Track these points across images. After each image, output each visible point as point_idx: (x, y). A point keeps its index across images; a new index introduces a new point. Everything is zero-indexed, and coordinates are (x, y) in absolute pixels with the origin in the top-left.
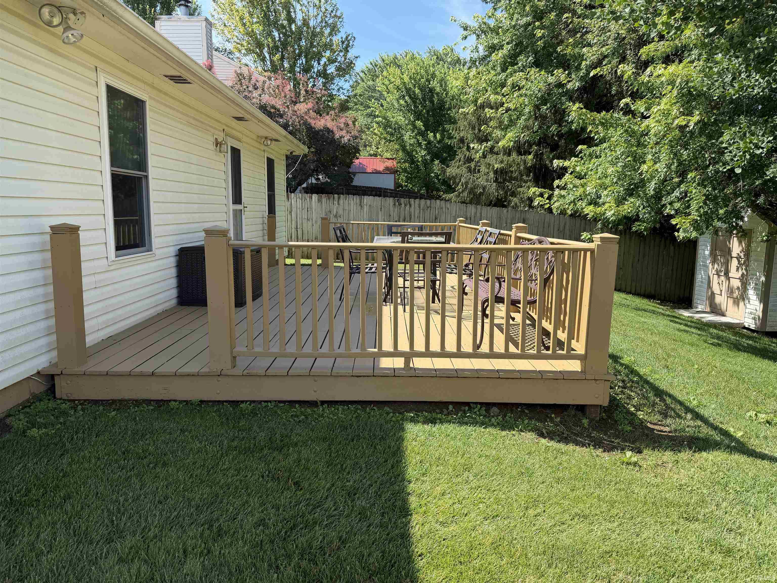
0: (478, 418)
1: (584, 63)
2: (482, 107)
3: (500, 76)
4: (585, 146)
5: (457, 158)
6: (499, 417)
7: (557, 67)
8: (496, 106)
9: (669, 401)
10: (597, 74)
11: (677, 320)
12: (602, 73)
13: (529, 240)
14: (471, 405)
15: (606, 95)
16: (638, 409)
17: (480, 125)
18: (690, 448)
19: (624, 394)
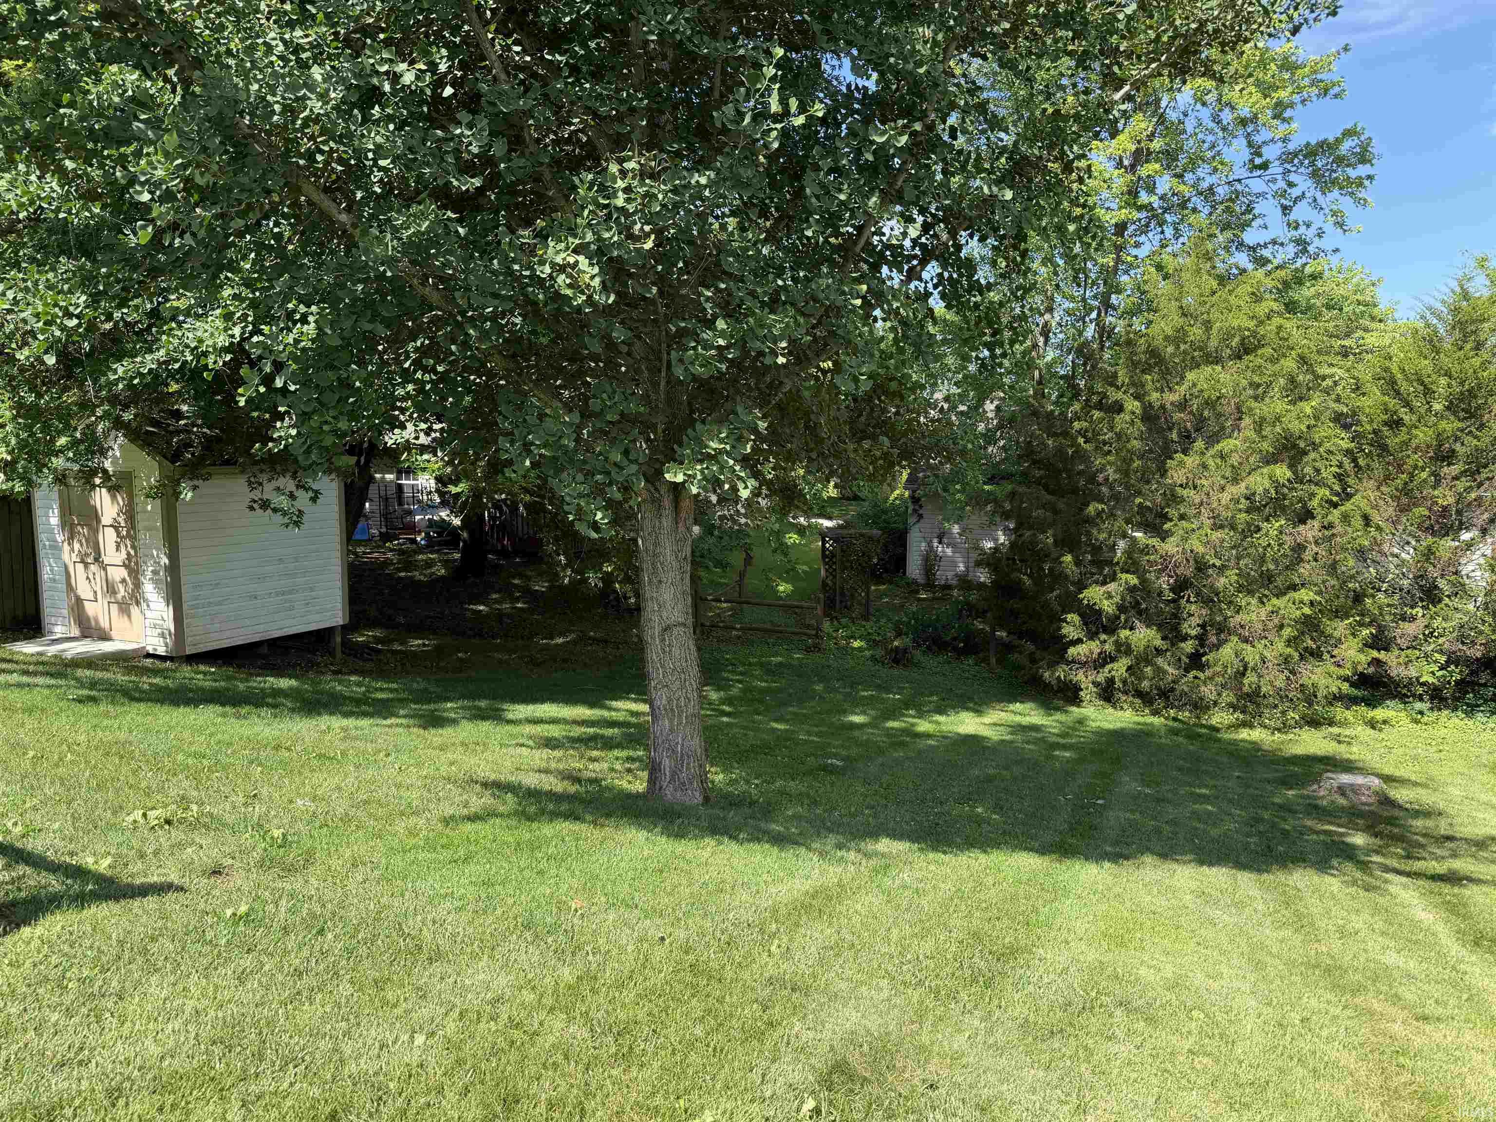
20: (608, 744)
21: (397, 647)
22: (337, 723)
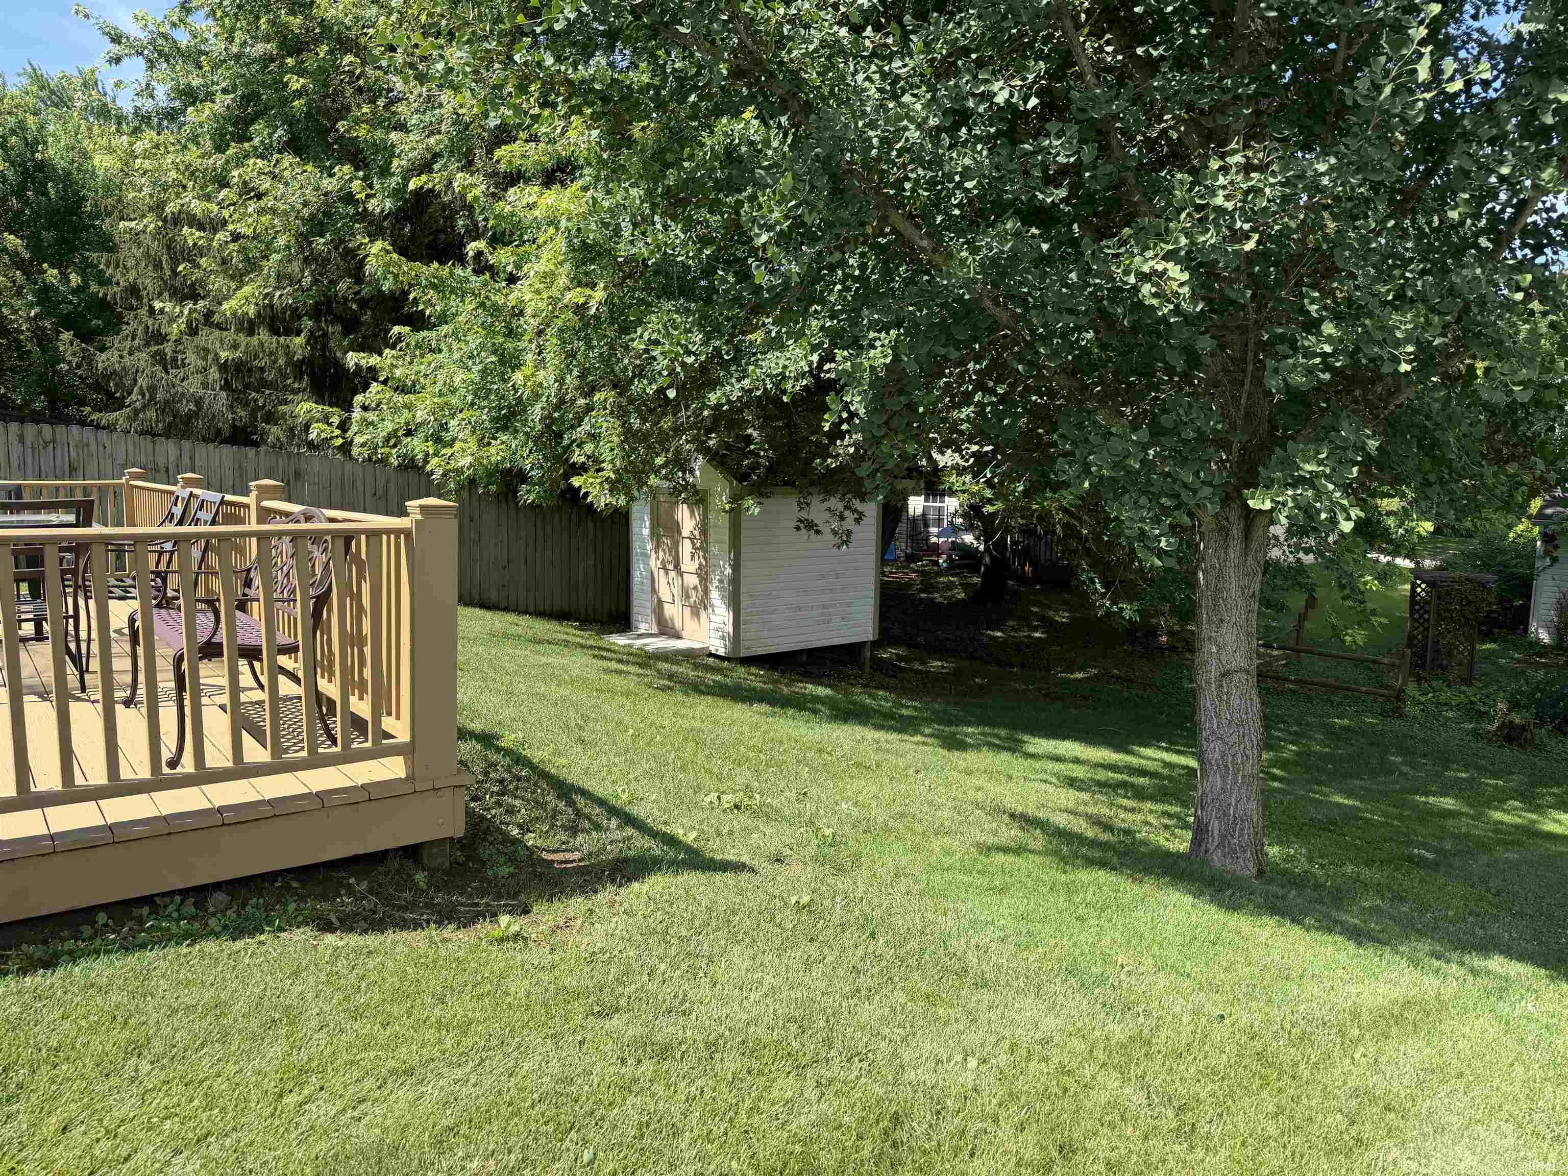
0: (174, 927)
1: (395, 163)
2: (177, 220)
3: (211, 161)
4: (407, 329)
5: (126, 330)
6: (229, 913)
7: (341, 161)
8: (213, 225)
9: (580, 801)
10: (422, 188)
11: (605, 654)
12: (430, 185)
13: (287, 514)
14: (158, 900)
15: (444, 230)
16: (525, 828)
17: (175, 262)
18: (613, 881)
19: (501, 806)
20: (1140, 794)
21: (917, 666)
22: (871, 734)
